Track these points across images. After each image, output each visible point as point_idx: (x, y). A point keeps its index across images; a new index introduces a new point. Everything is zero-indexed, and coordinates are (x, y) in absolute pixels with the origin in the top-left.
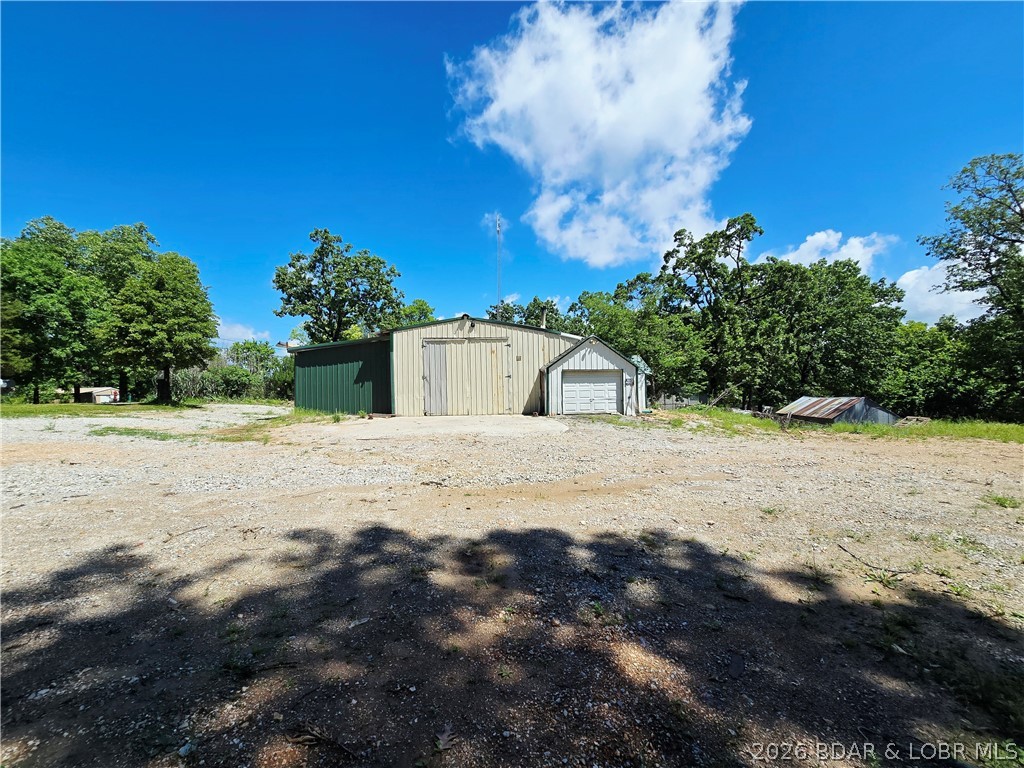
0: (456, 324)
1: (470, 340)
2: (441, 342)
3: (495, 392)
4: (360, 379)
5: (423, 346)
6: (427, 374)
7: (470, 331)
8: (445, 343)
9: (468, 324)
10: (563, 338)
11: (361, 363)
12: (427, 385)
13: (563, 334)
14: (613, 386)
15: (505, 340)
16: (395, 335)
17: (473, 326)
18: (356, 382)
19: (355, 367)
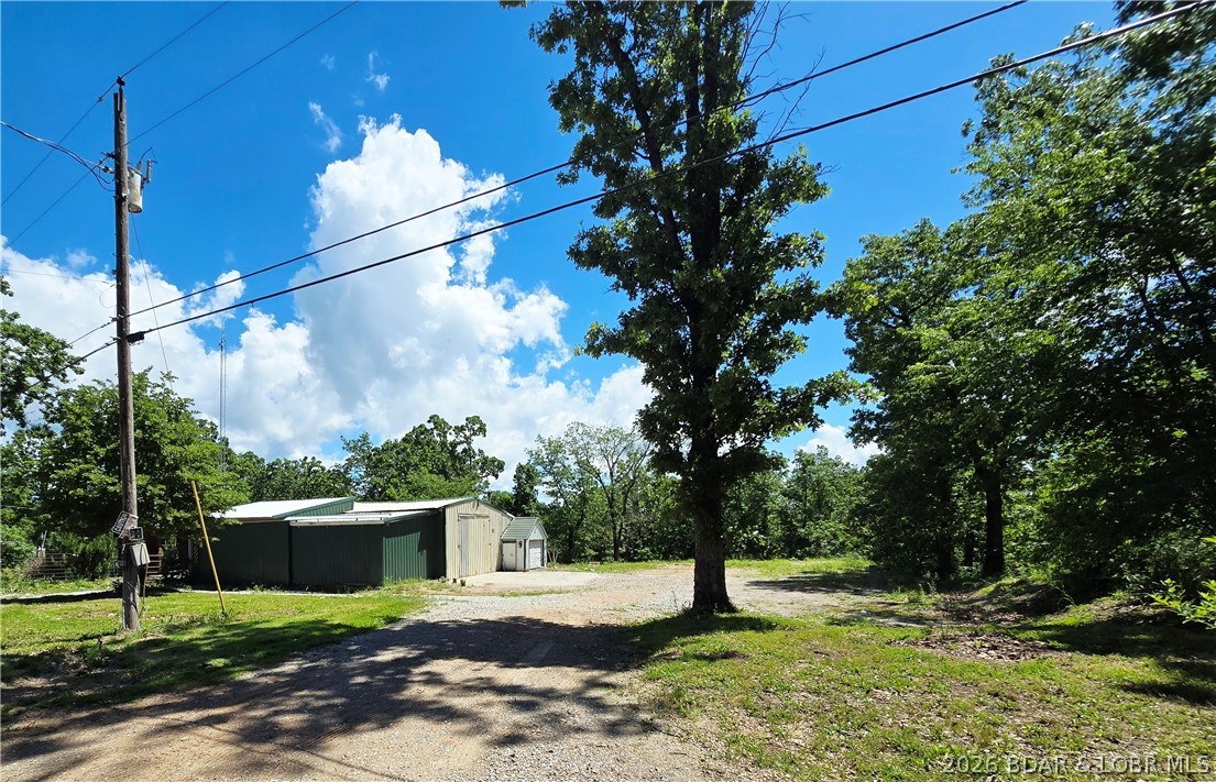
0: (472, 503)
1: (478, 516)
3: (486, 556)
4: (420, 548)
5: (458, 520)
6: (461, 544)
7: (476, 509)
8: (467, 518)
12: (461, 552)
13: (508, 514)
14: (539, 550)
15: (488, 517)
16: (448, 510)
17: (478, 505)
19: (415, 537)
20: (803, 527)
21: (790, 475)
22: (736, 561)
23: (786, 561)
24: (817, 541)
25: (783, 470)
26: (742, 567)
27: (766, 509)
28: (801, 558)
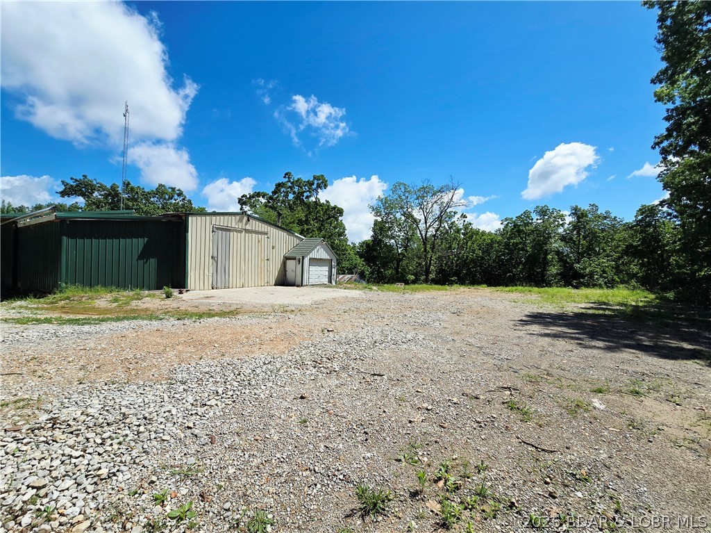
0: (238, 217)
1: (247, 231)
2: (227, 230)
3: (259, 271)
4: (144, 256)
5: (213, 231)
6: (215, 255)
7: (246, 224)
8: (229, 230)
9: (245, 218)
10: (296, 236)
11: (146, 239)
12: (215, 264)
13: (296, 234)
14: (327, 268)
15: (267, 234)
16: (190, 218)
17: (248, 220)
18: (140, 258)
19: (139, 243)
20: (578, 263)
21: (566, 226)
22: (520, 288)
23: (564, 289)
24: (591, 275)
25: (561, 222)
26: (524, 292)
27: (546, 250)
28: (576, 287)
